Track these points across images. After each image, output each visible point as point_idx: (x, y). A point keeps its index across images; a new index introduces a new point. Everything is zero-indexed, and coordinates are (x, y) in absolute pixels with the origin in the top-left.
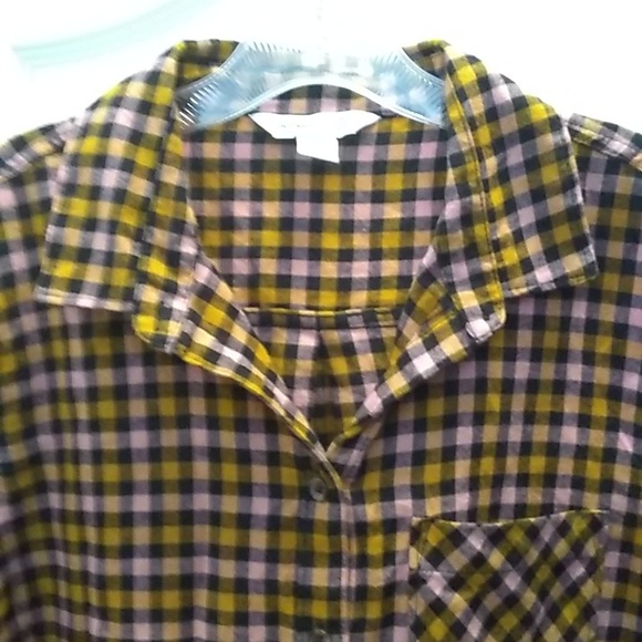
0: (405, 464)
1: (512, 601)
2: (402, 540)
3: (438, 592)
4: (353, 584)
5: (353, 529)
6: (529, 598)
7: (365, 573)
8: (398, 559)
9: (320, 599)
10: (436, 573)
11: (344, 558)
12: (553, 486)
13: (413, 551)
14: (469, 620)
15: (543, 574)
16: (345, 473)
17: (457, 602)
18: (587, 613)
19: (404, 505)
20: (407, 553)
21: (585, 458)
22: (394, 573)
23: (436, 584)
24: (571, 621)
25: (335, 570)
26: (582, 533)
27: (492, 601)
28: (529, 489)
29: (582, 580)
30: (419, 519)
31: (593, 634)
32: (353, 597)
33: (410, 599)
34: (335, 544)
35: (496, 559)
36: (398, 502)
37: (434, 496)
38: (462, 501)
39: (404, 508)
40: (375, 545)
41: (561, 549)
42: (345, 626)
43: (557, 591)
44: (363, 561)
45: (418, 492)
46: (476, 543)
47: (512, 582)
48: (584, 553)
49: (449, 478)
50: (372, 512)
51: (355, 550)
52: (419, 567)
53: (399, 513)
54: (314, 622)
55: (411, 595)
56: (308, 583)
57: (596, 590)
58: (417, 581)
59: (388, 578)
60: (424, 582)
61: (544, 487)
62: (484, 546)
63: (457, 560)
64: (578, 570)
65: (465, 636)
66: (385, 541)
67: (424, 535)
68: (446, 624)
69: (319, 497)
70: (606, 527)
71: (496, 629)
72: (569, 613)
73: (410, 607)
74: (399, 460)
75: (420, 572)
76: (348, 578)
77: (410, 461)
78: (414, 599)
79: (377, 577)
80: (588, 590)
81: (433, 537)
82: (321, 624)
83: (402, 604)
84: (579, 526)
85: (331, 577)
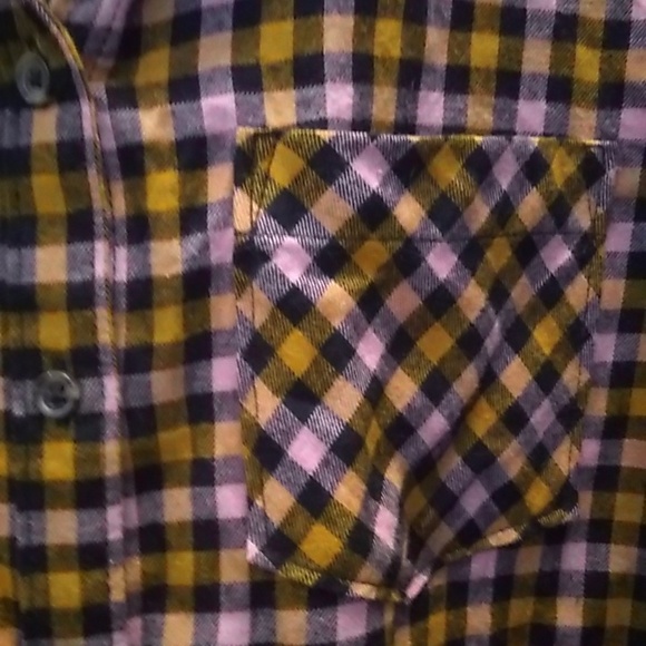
0: (220, 27)
1: (441, 301)
2: (219, 180)
3: (294, 276)
4: (122, 276)
5: (114, 161)
6: (474, 298)
7: (147, 252)
8: (211, 219)
9: (53, 309)
10: (289, 240)
11: (98, 220)
12: (515, 96)
13: (241, 200)
14: (360, 333)
15: (498, 255)
16: (90, 45)
17: (334, 296)
18: (576, 337)
19: (219, 108)
20: (228, 204)
21: (573, 39)
22: (205, 247)
23: (290, 261)
24: (547, 351)
25: (81, 248)
26: (569, 181)
27: (403, 301)
28: (470, 99)
29: (568, 274)
30: (251, 131)
31: (585, 376)
32: (123, 302)
33: (239, 296)
34: (77, 194)
35: (409, 212)
36: (208, 103)
37: (281, 87)
38: (339, 99)
39: (220, 112)
40: (163, 191)
41: (531, 207)
42: (106, 358)
43: (522, 293)
44: (139, 230)
45: (247, 79)
46: (368, 174)
47: (441, 263)
48: (571, 220)
49: (309, 50)
50: (152, 124)
51: (121, 207)
52: (254, 229)
53: (210, 124)
54: (45, 359)
55: (240, 288)
56: (26, 280)
57: (592, 294)
58: (250, 257)
59: (194, 258)
60: (265, 257)
61: (497, 94)
62: (384, 183)
63: (331, 211)
64: (559, 256)
65: (351, 364)
66: (183, 183)
67: (262, 165)
68: (312, 340)
69: (37, 96)
70: (611, 173)
71: (412, 359)
72: (545, 337)
73: (239, 313)
74: (208, 20)
75: (257, 240)
76: (109, 263)
77: (229, 20)
78: (247, 296)
79: (169, 257)
80: (577, 293)
81: (281, 169)
82: (59, 362)
83: (225, 311)
84: (562, 168)
85: (72, 263)
